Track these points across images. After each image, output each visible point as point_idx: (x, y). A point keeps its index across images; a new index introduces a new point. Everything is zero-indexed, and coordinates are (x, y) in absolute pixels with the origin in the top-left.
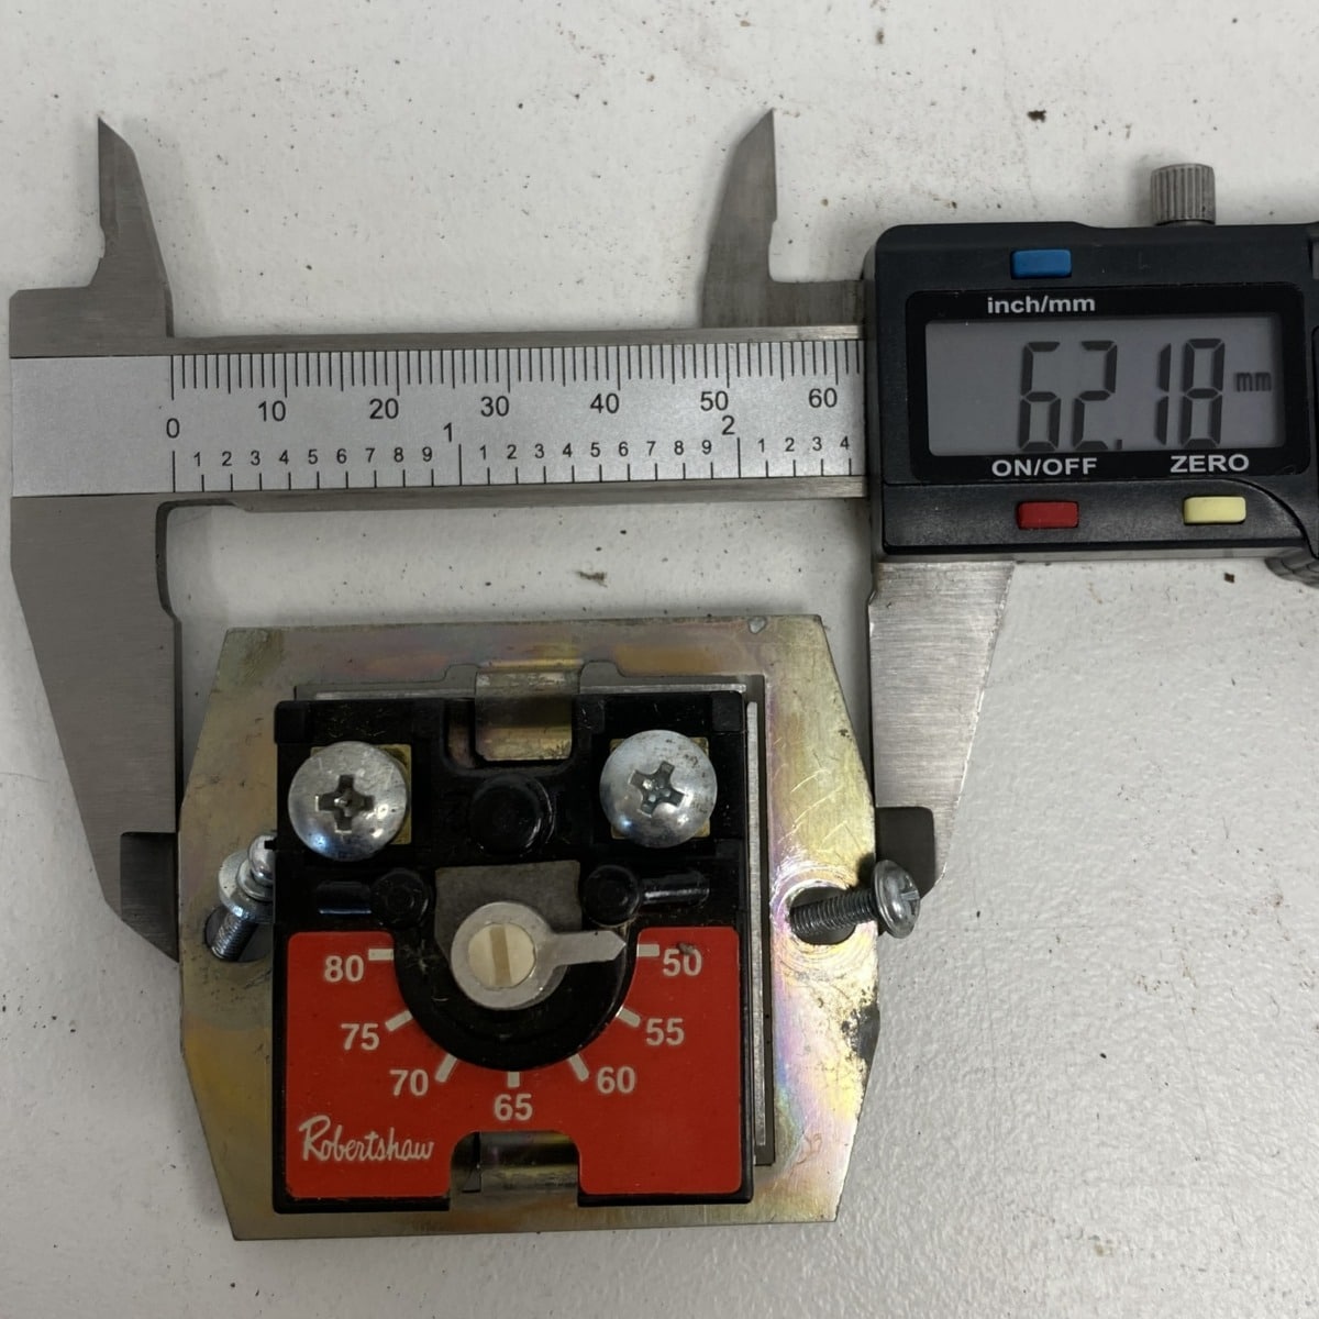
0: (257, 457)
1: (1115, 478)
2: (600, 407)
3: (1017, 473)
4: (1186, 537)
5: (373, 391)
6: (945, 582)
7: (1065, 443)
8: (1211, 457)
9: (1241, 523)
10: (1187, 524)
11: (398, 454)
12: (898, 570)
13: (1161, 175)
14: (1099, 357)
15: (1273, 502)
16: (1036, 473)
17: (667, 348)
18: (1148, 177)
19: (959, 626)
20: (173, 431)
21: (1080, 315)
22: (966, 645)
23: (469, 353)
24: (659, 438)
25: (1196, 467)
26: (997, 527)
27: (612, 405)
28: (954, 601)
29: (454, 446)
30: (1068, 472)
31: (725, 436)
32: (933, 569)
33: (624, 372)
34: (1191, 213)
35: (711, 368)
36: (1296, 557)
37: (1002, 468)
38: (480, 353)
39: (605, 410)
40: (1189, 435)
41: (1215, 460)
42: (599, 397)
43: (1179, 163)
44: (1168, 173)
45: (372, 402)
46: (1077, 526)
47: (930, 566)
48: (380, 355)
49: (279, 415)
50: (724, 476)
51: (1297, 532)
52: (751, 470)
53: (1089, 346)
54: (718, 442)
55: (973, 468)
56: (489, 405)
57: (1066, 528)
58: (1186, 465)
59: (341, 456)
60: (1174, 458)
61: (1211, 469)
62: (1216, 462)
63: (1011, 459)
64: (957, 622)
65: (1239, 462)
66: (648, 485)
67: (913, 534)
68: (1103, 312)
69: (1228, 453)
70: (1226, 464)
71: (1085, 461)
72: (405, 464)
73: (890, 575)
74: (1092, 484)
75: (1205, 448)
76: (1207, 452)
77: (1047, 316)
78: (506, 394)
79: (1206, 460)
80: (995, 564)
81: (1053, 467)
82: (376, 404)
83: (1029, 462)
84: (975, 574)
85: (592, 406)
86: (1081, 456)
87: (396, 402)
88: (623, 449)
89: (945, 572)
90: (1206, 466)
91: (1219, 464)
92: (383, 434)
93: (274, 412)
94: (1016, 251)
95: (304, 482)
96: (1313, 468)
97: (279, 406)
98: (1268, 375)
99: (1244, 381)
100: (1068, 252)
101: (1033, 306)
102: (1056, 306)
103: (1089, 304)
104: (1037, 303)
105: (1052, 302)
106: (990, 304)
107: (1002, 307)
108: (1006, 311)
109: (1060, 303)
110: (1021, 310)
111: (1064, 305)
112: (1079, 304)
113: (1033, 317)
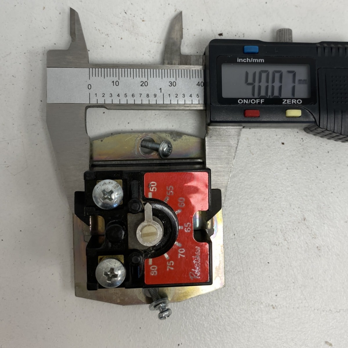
0: (111, 95)
1: (269, 104)
3: (244, 103)
4: (286, 120)
5: (141, 79)
6: (225, 131)
7: (256, 96)
8: (293, 100)
9: (300, 117)
10: (286, 117)
11: (148, 95)
12: (213, 128)
13: (279, 31)
14: (265, 74)
15: (308, 112)
16: (249, 103)
19: (228, 143)
20: (90, 88)
22: (230, 148)
25: (289, 102)
26: (239, 117)
28: (227, 136)
29: (162, 94)
30: (257, 103)
32: (222, 128)
34: (287, 41)
36: (313, 126)
37: (240, 101)
44: (281, 31)
46: (259, 117)
49: (117, 85)
51: (314, 120)
53: (262, 71)
55: (233, 101)
57: (256, 117)
58: (286, 102)
59: (133, 95)
60: (283, 100)
61: (293, 103)
63: (243, 99)
65: (299, 102)
67: (218, 118)
69: (297, 99)
70: (296, 102)
71: (261, 100)
72: (149, 98)
73: (211, 129)
74: (263, 106)
76: (292, 99)
77: (252, 63)
78: (175, 81)
79: (291, 101)
80: (237, 127)
81: (253, 101)
82: (142, 82)
83: (247, 100)
84: (232, 130)
85: (197, 85)
86: (260, 99)
87: (147, 82)
89: (225, 129)
90: (291, 102)
91: (294, 102)
92: (144, 90)
93: (116, 83)
94: (244, 46)
95: (123, 102)
96: (317, 103)
97: (117, 82)
98: (306, 80)
99: (300, 81)
100: (258, 47)
101: (249, 61)
102: (254, 60)
103: (262, 61)
104: (250, 60)
105: (253, 60)
106: (238, 60)
107: (241, 60)
108: (242, 61)
109: (255, 60)
110: (246, 61)
111: (256, 60)
112: (260, 61)
113: (249, 63)
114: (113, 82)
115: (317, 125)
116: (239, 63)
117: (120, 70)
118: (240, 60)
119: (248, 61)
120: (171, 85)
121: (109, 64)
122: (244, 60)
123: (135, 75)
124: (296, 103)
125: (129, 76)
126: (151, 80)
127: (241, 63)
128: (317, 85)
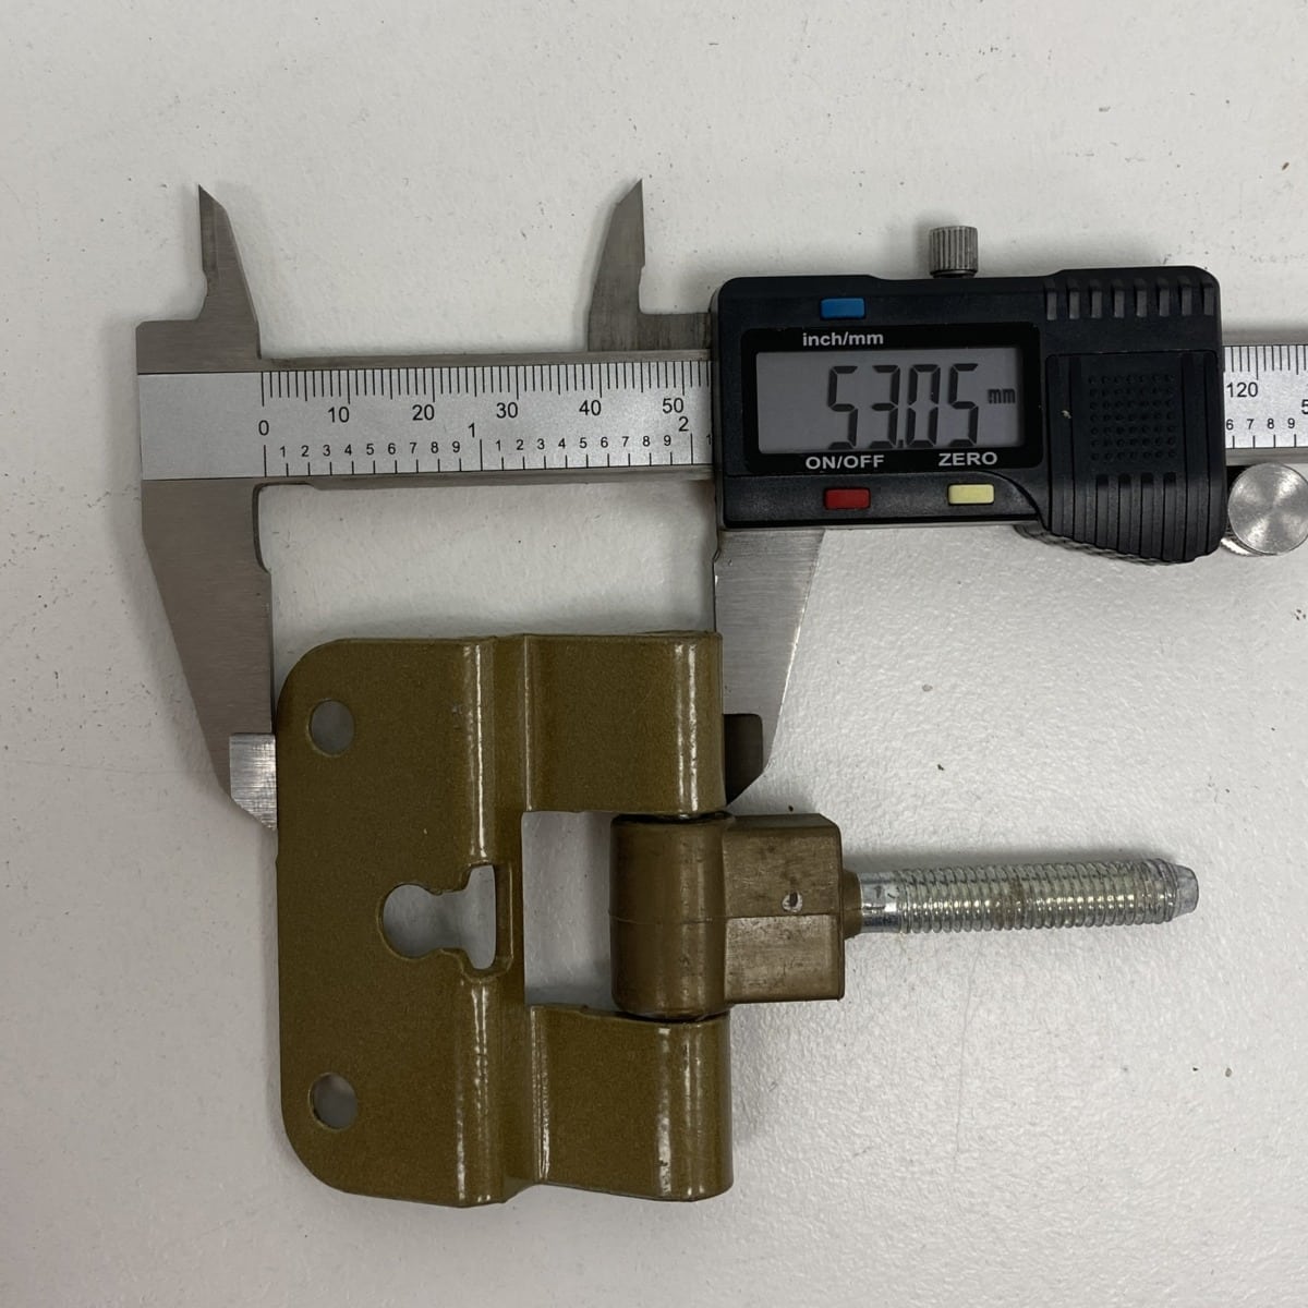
0: (328, 450)
1: (898, 471)
2: (586, 411)
3: (825, 467)
4: (949, 514)
5: (415, 400)
6: (772, 545)
7: (860, 444)
8: (969, 454)
9: (990, 504)
10: (951, 505)
11: (435, 447)
12: (736, 536)
14: (887, 377)
15: (1014, 488)
16: (838, 467)
19: (782, 578)
20: (264, 425)
21: (872, 347)
22: (788, 593)
23: (487, 370)
25: (958, 461)
26: (808, 506)
28: (779, 559)
29: (476, 441)
30: (863, 466)
32: (763, 536)
33: (604, 384)
36: (1032, 527)
37: (813, 463)
38: (496, 369)
39: (590, 413)
41: (972, 456)
42: (586, 403)
45: (414, 407)
46: (869, 506)
47: (761, 533)
48: (420, 371)
49: (344, 418)
51: (1032, 510)
53: (880, 369)
55: (792, 463)
56: (503, 409)
57: (861, 508)
58: (950, 460)
59: (391, 448)
60: (941, 455)
61: (969, 463)
62: (973, 458)
63: (820, 456)
64: (780, 575)
65: (989, 458)
66: (621, 470)
67: (745, 514)
68: (889, 345)
69: (981, 451)
70: (980, 460)
71: (876, 457)
72: (439, 455)
73: (730, 540)
74: (881, 475)
75: (964, 448)
76: (966, 451)
77: (847, 347)
78: (516, 401)
79: (965, 457)
80: (810, 532)
81: (851, 462)
82: (418, 408)
83: (833, 458)
85: (581, 410)
86: (872, 454)
87: (432, 408)
89: (772, 538)
90: (965, 461)
91: (975, 460)
92: (424, 432)
93: (340, 415)
94: (822, 299)
95: (364, 468)
96: (1044, 461)
97: (344, 411)
98: (1012, 391)
99: (994, 395)
100: (861, 300)
101: (837, 340)
102: (854, 340)
103: (878, 339)
104: (839, 337)
105: (851, 337)
106: (805, 338)
107: (814, 341)
108: (817, 344)
109: (857, 337)
110: (828, 343)
111: (860, 339)
112: (872, 339)
113: (837, 348)
114: (332, 410)
115: (1045, 527)
116: (808, 349)
117: (352, 373)
118: (810, 338)
119: (834, 343)
120: (501, 414)
121: (320, 359)
122: (823, 338)
123: (395, 387)
124: (978, 463)
125: (378, 390)
126: (443, 402)
127: (814, 348)
128: (1043, 408)
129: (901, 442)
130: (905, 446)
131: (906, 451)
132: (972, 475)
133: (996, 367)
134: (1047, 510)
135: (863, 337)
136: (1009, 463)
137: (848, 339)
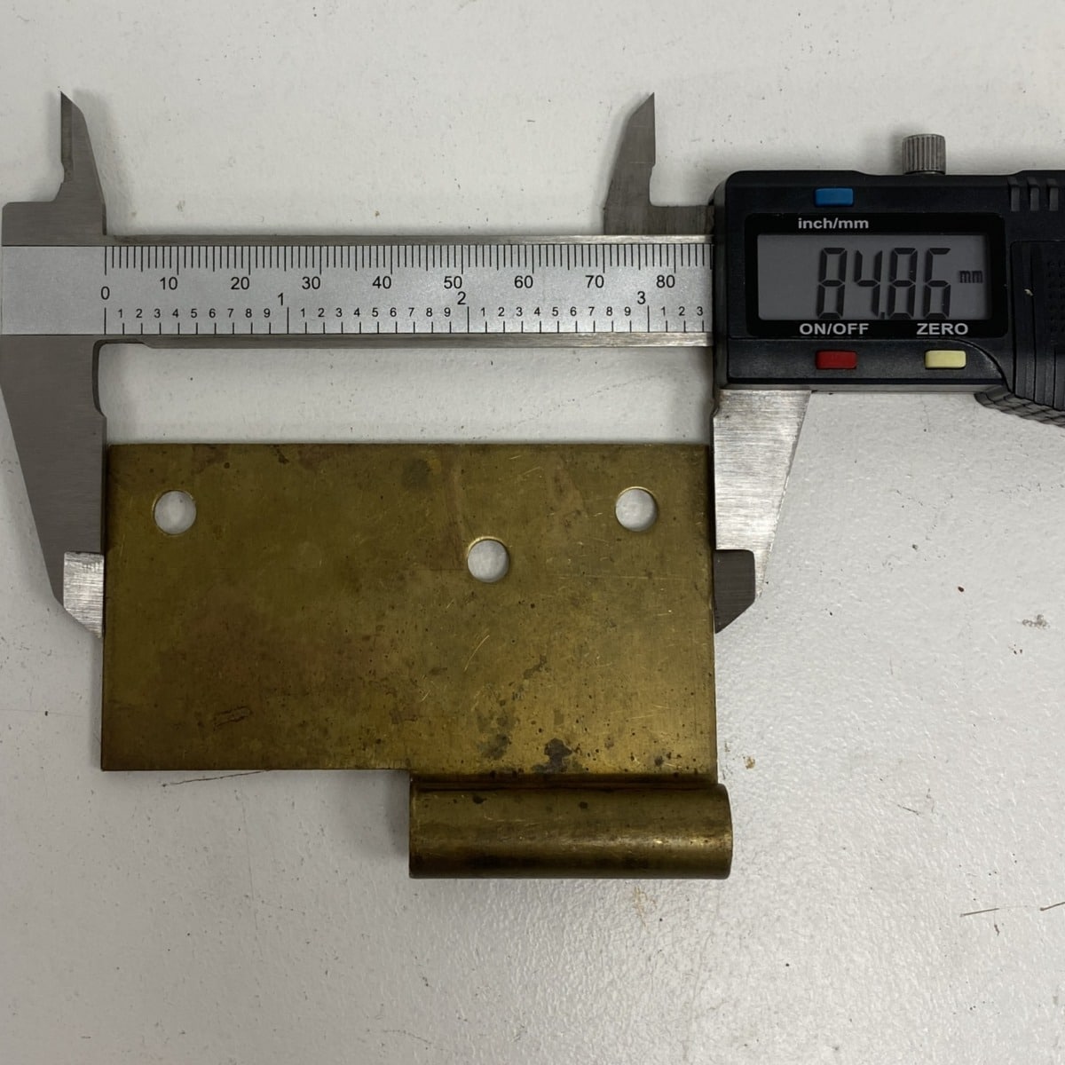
1: (881, 337)
3: (816, 333)
4: (927, 377)
6: (764, 403)
7: (847, 313)
8: (943, 325)
9: (963, 368)
10: (927, 369)
12: (734, 394)
13: (909, 141)
15: (984, 355)
16: (828, 333)
17: (423, 247)
18: (901, 141)
19: (773, 433)
21: (859, 230)
22: (777, 445)
24: (417, 306)
25: (934, 331)
26: (803, 368)
27: (387, 284)
28: (770, 416)
30: (850, 333)
31: (460, 306)
32: (757, 394)
34: (930, 167)
35: (452, 261)
36: (998, 391)
37: (806, 329)
40: (929, 310)
41: (946, 327)
43: (920, 133)
44: (913, 140)
46: (855, 368)
47: (755, 392)
50: (458, 331)
51: (998, 375)
52: (475, 327)
54: (455, 309)
55: (788, 328)
57: (848, 369)
58: (927, 329)
60: (919, 324)
61: (943, 333)
62: (946, 328)
63: (812, 323)
64: (771, 430)
65: (961, 329)
67: (746, 372)
69: (954, 322)
70: (953, 330)
71: (861, 325)
73: (728, 398)
74: (865, 340)
75: (939, 319)
76: (940, 322)
79: (940, 327)
80: (798, 392)
81: (839, 329)
83: (824, 325)
84: (783, 400)
86: (859, 322)
88: (393, 312)
89: (765, 397)
90: (940, 331)
91: (948, 329)
94: (817, 189)
96: (1010, 332)
98: (981, 272)
99: (964, 276)
100: (851, 190)
101: (828, 224)
102: (843, 224)
103: (864, 224)
104: (830, 222)
105: (840, 222)
106: (800, 223)
107: (808, 224)
108: (811, 227)
109: (846, 222)
110: (820, 227)
111: (849, 224)
112: (859, 224)
113: (828, 231)
115: (1009, 390)
116: (803, 232)
118: (805, 222)
119: (825, 227)
122: (816, 222)
124: (951, 333)
127: (808, 231)
128: (1008, 285)
129: (883, 314)
130: (886, 318)
131: (888, 321)
132: (946, 343)
133: (965, 252)
134: (1012, 377)
135: (851, 222)
136: (979, 334)
137: (838, 223)
